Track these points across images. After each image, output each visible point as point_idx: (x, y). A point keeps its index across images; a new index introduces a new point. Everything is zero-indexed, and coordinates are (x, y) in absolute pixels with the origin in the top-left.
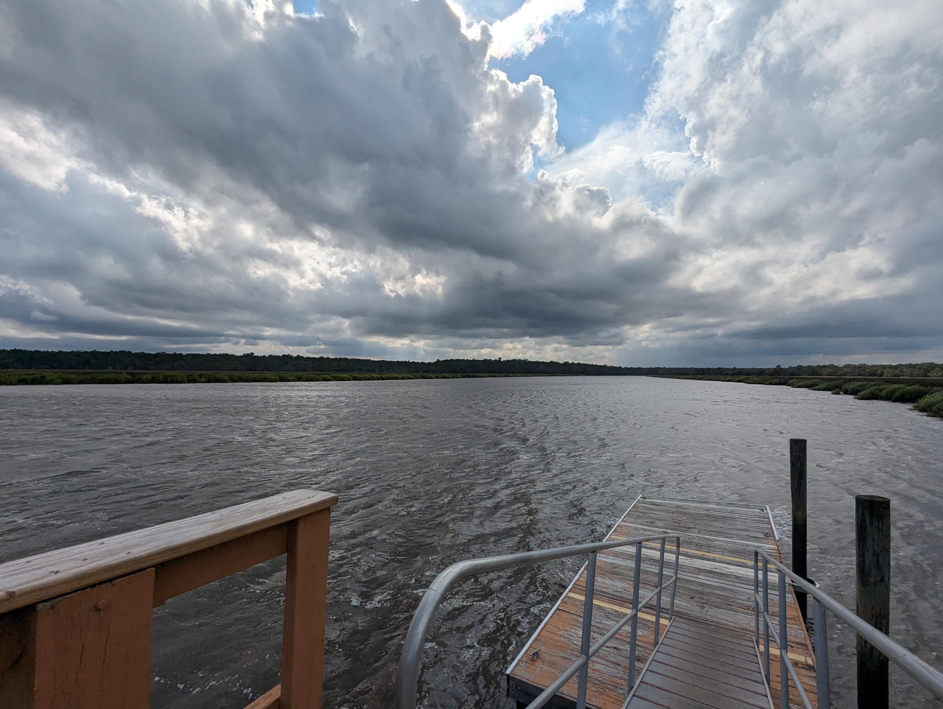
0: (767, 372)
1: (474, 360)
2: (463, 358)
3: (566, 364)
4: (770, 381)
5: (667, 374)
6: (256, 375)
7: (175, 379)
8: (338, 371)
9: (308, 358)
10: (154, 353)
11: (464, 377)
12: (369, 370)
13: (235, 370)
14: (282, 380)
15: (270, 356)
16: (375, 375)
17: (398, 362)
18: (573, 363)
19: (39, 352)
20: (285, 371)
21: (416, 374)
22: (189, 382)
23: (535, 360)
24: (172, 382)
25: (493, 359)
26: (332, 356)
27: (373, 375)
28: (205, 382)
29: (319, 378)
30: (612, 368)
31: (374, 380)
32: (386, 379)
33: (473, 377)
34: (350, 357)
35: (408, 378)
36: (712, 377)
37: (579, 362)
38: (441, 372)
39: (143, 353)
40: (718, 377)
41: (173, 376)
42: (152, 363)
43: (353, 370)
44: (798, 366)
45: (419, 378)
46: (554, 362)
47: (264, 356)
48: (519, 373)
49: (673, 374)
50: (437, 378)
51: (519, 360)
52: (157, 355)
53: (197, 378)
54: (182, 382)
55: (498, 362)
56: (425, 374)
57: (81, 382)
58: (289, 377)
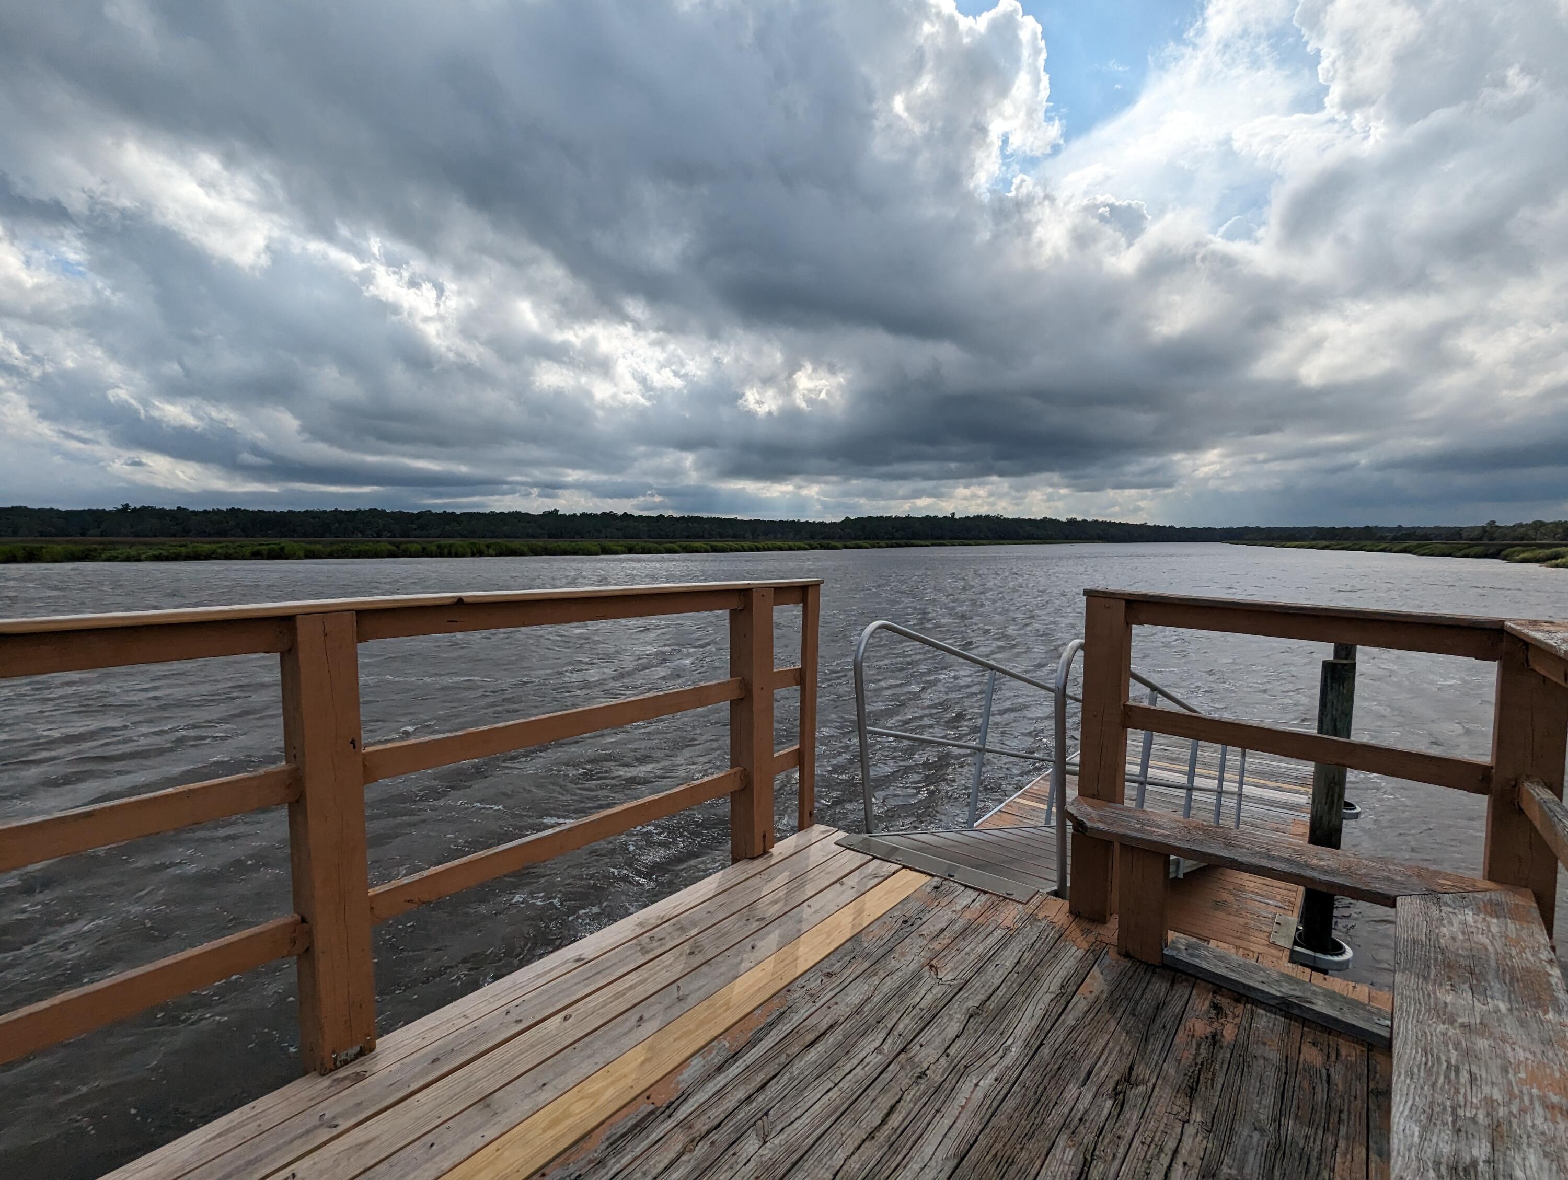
0: (1464, 534)
1: (908, 518)
2: (889, 515)
3: (1072, 522)
4: (1466, 551)
5: (1261, 540)
6: (563, 543)
7: (453, 551)
8: (688, 537)
9: (640, 516)
10: (416, 512)
11: (892, 546)
12: (735, 537)
13: (533, 537)
14: (606, 551)
15: (583, 515)
16: (746, 544)
17: (781, 521)
18: (1085, 521)
19: (263, 511)
20: (606, 537)
21: (812, 542)
22: (473, 555)
23: (1016, 517)
24: (450, 555)
25: (940, 516)
26: (676, 515)
27: (743, 543)
28: (496, 556)
29: (661, 548)
30: (1157, 528)
31: (745, 551)
32: (764, 550)
33: (907, 545)
34: (705, 515)
35: (799, 549)
36: (1348, 544)
37: (1095, 519)
38: (855, 539)
39: (401, 513)
40: (1363, 543)
41: (451, 545)
42: (415, 526)
43: (711, 536)
44: (1535, 523)
45: (816, 548)
46: (1051, 520)
47: (575, 515)
48: (987, 538)
49: (1273, 539)
50: (846, 547)
51: (988, 517)
52: (421, 515)
53: (484, 548)
54: (463, 555)
55: (951, 520)
56: (825, 542)
57: (331, 556)
58: (616, 547)
